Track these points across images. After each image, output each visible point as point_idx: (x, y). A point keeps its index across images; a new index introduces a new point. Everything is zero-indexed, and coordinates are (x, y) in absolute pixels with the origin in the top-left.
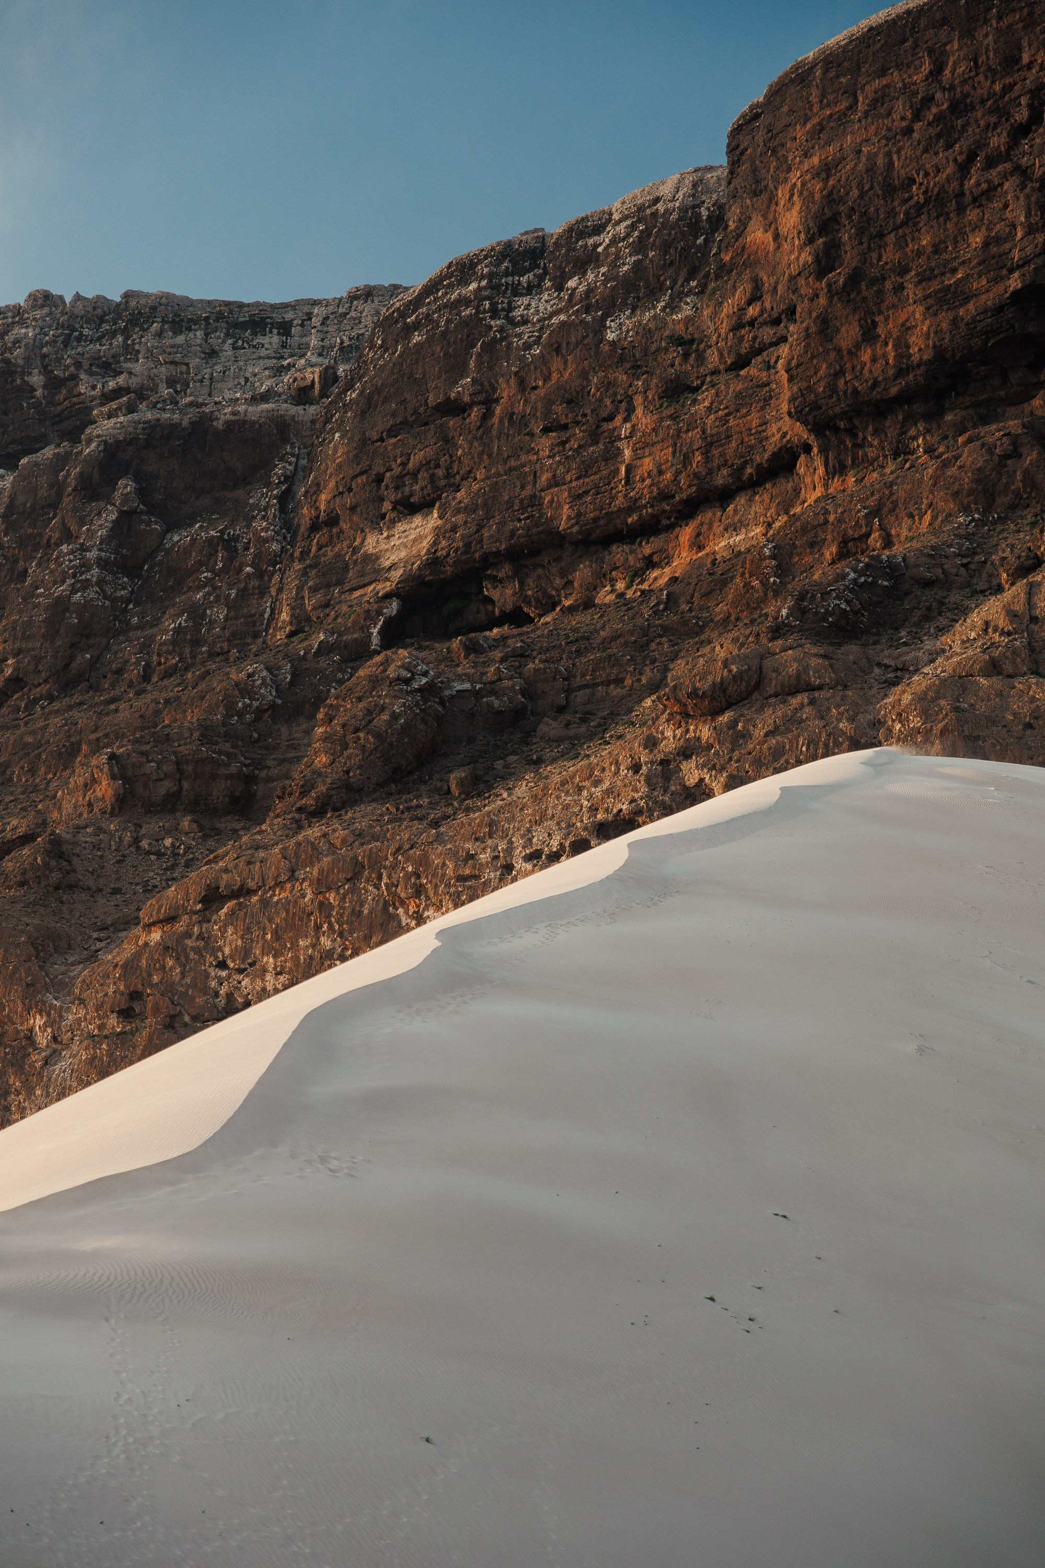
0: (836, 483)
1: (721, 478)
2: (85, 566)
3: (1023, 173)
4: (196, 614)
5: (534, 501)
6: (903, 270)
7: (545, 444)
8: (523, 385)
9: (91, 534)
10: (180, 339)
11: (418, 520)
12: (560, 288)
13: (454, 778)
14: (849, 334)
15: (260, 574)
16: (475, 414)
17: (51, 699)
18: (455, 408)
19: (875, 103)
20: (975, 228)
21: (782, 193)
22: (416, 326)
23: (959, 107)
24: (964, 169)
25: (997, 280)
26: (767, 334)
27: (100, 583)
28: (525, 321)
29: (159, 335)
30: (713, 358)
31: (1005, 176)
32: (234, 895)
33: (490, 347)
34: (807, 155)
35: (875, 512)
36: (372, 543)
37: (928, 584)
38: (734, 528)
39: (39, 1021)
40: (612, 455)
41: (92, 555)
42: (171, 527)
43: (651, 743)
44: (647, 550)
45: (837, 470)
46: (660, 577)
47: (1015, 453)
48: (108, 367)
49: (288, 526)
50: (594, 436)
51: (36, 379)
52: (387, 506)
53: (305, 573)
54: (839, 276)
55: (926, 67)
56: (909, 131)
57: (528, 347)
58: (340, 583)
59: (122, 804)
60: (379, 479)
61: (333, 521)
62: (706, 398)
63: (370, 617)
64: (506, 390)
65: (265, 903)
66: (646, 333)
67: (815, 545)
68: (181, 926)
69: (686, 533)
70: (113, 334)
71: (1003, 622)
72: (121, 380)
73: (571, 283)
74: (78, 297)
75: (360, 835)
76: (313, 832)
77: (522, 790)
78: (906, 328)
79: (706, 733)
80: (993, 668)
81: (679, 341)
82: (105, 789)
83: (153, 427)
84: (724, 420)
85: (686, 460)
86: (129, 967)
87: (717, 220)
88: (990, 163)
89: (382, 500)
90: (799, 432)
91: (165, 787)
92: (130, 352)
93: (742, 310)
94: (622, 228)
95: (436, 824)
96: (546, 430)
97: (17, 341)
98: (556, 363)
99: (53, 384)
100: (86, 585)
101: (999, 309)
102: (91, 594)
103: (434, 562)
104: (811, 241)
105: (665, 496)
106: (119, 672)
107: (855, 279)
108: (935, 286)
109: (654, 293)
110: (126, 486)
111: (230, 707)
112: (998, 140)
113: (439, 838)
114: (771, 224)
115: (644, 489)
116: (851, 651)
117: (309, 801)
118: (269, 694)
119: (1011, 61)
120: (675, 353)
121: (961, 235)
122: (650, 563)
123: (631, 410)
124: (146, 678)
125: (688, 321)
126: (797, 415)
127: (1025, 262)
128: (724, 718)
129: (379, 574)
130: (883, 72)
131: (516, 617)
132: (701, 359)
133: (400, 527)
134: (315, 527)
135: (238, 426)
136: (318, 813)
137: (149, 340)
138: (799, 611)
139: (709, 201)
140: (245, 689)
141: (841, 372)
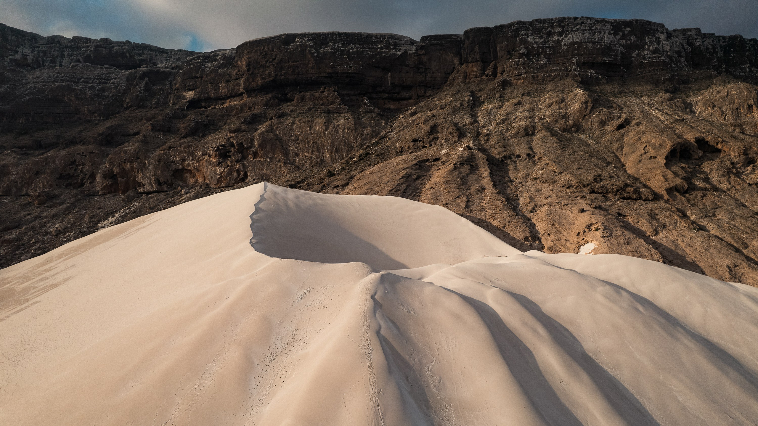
0: (248, 99)
1: (234, 94)
2: (141, 90)
3: (274, 65)
4: (158, 100)
5: (208, 93)
6: (258, 73)
7: (210, 85)
8: (207, 77)
9: (141, 85)
10: (151, 53)
11: (191, 92)
12: (212, 63)
13: (201, 134)
14: (251, 80)
15: (167, 95)
16: (200, 79)
17: (137, 109)
18: (197, 78)
19: (256, 51)
20: (267, 70)
21: (243, 59)
22: (191, 64)
23: (266, 54)
24: (266, 62)
25: (269, 78)
26: (240, 76)
27: (143, 93)
28: (207, 67)
29: (148, 51)
30: (233, 78)
31: (271, 65)
32: (173, 148)
33: (202, 70)
34: (247, 55)
35: (253, 104)
36: (184, 94)
37: (259, 117)
38: (235, 101)
39: (147, 161)
40: (219, 89)
41: (142, 88)
42: (154, 85)
43: (227, 136)
44: (223, 101)
45: (248, 97)
46: (225, 106)
47: (270, 100)
48: (140, 55)
49: (171, 88)
50: (216, 85)
51: (128, 55)
52: (186, 89)
53: (174, 96)
54: (250, 72)
55: (262, 48)
56: (260, 56)
57: (207, 71)
58: (180, 99)
59: (152, 130)
60: (186, 85)
61: (178, 89)
62: (231, 84)
63: (185, 105)
64: (204, 77)
65: (177, 149)
66: (224, 72)
67: (246, 107)
68: (166, 151)
69: (228, 101)
70: (140, 50)
71: (268, 126)
72: (142, 57)
73: (214, 63)
74: (134, 43)
75: (189, 142)
76: (183, 140)
77: (210, 138)
78: (258, 81)
79: (233, 135)
80: (267, 132)
81: (228, 74)
82: (150, 128)
83: (150, 70)
84: (234, 87)
85: (229, 91)
86: (159, 155)
87: (234, 58)
88: (270, 63)
89: (186, 88)
90: (244, 91)
91: (158, 128)
92: (143, 53)
93: (237, 72)
94: (221, 56)
95: (199, 141)
96: (210, 83)
97: (124, 49)
98: (211, 74)
99: (131, 56)
100: (141, 93)
101: (269, 81)
102: (142, 94)
103: (193, 99)
104: (246, 67)
105: (226, 95)
106: (147, 106)
107: (252, 73)
108: (262, 77)
109: (225, 67)
110: (147, 79)
111: (166, 117)
112: (271, 60)
113: (200, 144)
114: (241, 62)
115: (223, 94)
116: (250, 126)
117: (182, 136)
118: (171, 115)
119: (273, 50)
120: (228, 76)
121: (265, 71)
122: (223, 103)
123: (222, 83)
124: (151, 108)
125: (230, 72)
126: (244, 89)
127: (273, 77)
128: (236, 134)
129: (186, 99)
130: (257, 47)
131: (205, 107)
132: (231, 78)
133: (189, 92)
134: (176, 89)
135: (163, 72)
136: (183, 137)
137: (146, 52)
138: (244, 120)
139: (233, 55)
140: (168, 114)
141: (250, 85)
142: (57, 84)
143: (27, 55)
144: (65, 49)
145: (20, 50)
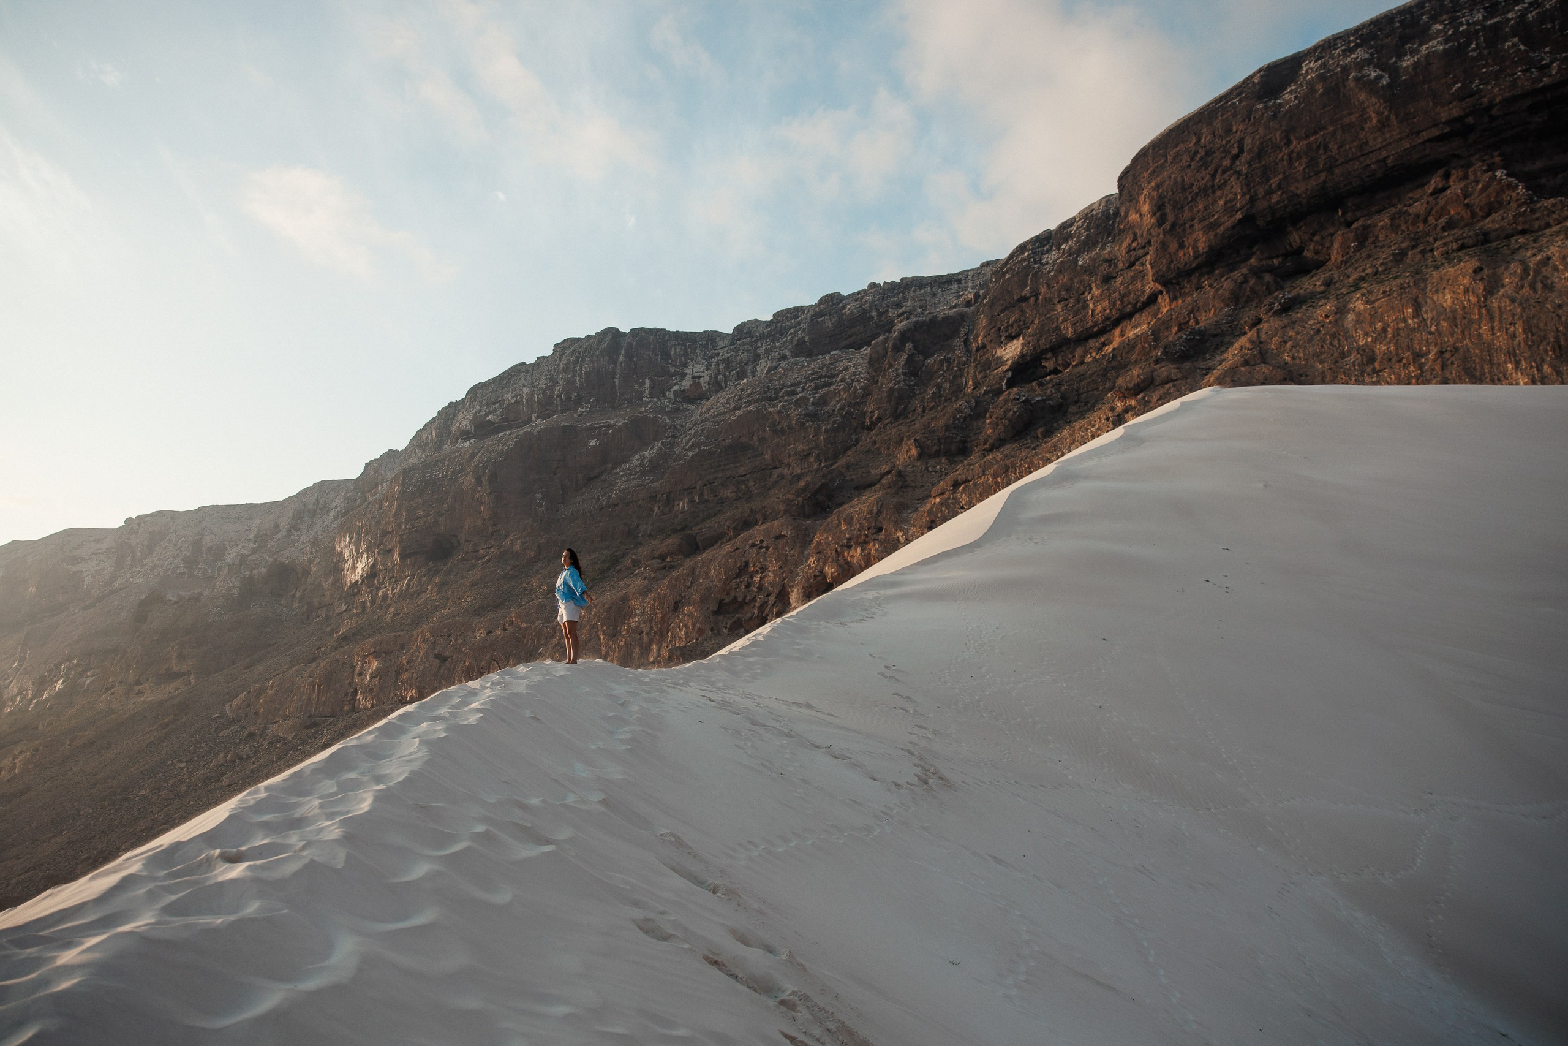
0: (1174, 304)
1: (1128, 309)
2: (898, 375)
3: (1239, 173)
4: (939, 387)
5: (1058, 328)
6: (1193, 219)
7: (1059, 307)
8: (1049, 287)
9: (899, 364)
10: (922, 291)
11: (1015, 342)
12: (1059, 249)
13: (1039, 432)
14: (1173, 246)
15: (960, 369)
16: (1032, 300)
17: (891, 423)
18: (1024, 299)
19: (1174, 158)
20: (1221, 198)
21: (1141, 199)
22: (1007, 272)
23: (1209, 153)
24: (1213, 176)
25: (1231, 216)
26: (1141, 252)
27: (904, 381)
28: (1047, 263)
29: (915, 291)
30: (1120, 265)
31: (1231, 176)
32: (964, 482)
33: (1035, 275)
34: (1149, 182)
35: (1191, 312)
36: (999, 352)
37: (1215, 336)
38: (1136, 327)
39: (901, 534)
40: (1086, 307)
41: (900, 371)
42: (926, 358)
43: (1112, 409)
44: (1102, 340)
45: (1174, 299)
46: (1109, 349)
47: (1246, 281)
48: (898, 305)
49: (968, 351)
50: (1078, 301)
51: (874, 314)
52: (1003, 338)
53: (976, 366)
54: (1167, 226)
55: (1194, 140)
56: (1189, 166)
57: (1049, 272)
58: (989, 368)
59: (920, 456)
60: (999, 329)
61: (984, 346)
62: (1119, 280)
63: (1001, 379)
64: (1043, 290)
65: (975, 484)
66: (1093, 260)
67: (1168, 328)
68: (946, 496)
69: (1117, 332)
70: (899, 294)
71: (1248, 345)
72: (903, 309)
73: (1063, 247)
74: (885, 283)
75: (1006, 456)
76: (990, 457)
77: (1065, 433)
78: (1196, 241)
79: (1133, 402)
80: (1246, 363)
81: (1106, 261)
82: (914, 452)
83: (917, 323)
84: (1127, 287)
85: (1114, 304)
86: (930, 512)
87: (1117, 213)
88: (1224, 172)
89: (1001, 336)
90: (1158, 287)
91: (935, 448)
92: (905, 299)
93: (1130, 245)
94: (1080, 223)
95: (1034, 449)
96: (1059, 302)
97: (866, 302)
98: (1061, 277)
99: (880, 314)
100: (899, 382)
101: (1234, 227)
102: (902, 384)
103: (1022, 356)
104: (1154, 214)
105: (1107, 319)
106: (914, 410)
107: (1173, 226)
108: (1206, 222)
109: (1095, 244)
110: (909, 345)
111: (955, 418)
112: (1226, 163)
113: (1036, 454)
114: (1138, 211)
115: (1099, 318)
116: (1187, 365)
117: (987, 446)
118: (968, 411)
119: (1229, 131)
120: (1105, 265)
121: (1215, 202)
122: (1104, 344)
123: (1091, 289)
124: (924, 411)
125: (1110, 252)
126: (1155, 281)
127: (1242, 207)
128: (1140, 396)
129: (1003, 363)
130: (1176, 146)
131: (1056, 371)
132: (1116, 266)
133: (1009, 345)
134: (978, 350)
135: (946, 319)
136: (991, 450)
137: (912, 294)
138: (1165, 353)
139: (1113, 207)
140: (959, 410)
141: (1172, 262)
142: (738, 413)
143: (700, 377)
144: (759, 344)
145: (688, 371)
